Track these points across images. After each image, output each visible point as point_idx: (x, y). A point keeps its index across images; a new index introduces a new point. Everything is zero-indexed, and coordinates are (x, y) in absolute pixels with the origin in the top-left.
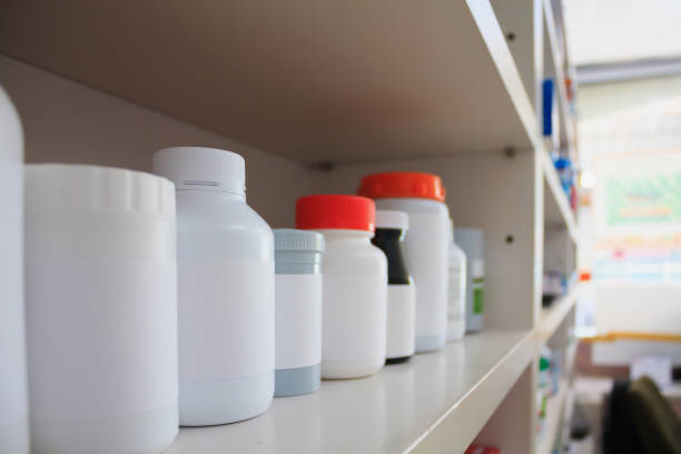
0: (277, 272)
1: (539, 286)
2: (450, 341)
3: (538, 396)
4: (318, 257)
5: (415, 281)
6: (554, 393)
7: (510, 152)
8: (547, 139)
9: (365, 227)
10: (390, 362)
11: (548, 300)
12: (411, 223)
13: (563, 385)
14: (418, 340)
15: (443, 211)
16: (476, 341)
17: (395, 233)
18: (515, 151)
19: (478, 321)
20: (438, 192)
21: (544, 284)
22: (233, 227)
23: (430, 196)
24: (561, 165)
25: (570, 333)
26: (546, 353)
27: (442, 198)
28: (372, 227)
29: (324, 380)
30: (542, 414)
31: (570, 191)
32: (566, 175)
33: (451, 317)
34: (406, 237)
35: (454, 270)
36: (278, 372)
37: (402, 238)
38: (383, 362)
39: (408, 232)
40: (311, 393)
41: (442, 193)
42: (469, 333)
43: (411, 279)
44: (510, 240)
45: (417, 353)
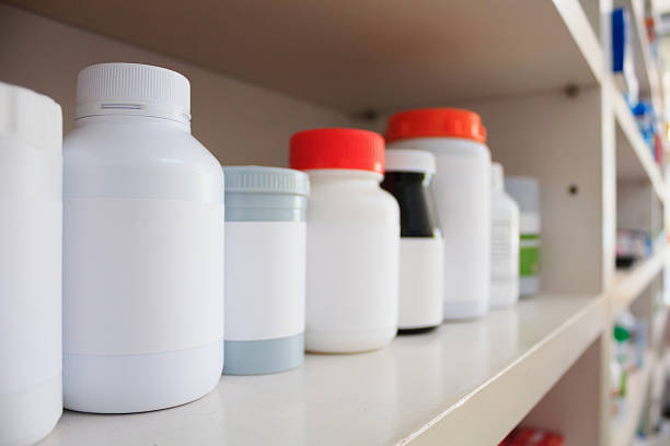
0: (227, 219)
1: (610, 246)
2: (493, 308)
3: (613, 371)
4: (298, 202)
5: (443, 235)
6: (637, 366)
7: (571, 91)
8: (619, 76)
9: (368, 166)
10: (402, 332)
11: (624, 262)
12: (438, 165)
13: (649, 358)
14: (446, 305)
15: (482, 153)
16: (531, 307)
17: (416, 178)
18: (578, 89)
19: (532, 284)
20: (475, 130)
21: (618, 244)
22: (165, 160)
23: (466, 135)
24: (639, 111)
25: (658, 299)
26: (628, 322)
27: (482, 138)
28: (378, 167)
29: (308, 352)
30: (621, 393)
31: (653, 140)
32: (646, 122)
33: (496, 279)
34: (431, 182)
35: (499, 224)
36: (228, 345)
37: (426, 183)
38: (394, 332)
39: (433, 176)
40: (288, 370)
41: (481, 132)
42: (523, 297)
43: (437, 233)
44: (573, 190)
45: (446, 321)
